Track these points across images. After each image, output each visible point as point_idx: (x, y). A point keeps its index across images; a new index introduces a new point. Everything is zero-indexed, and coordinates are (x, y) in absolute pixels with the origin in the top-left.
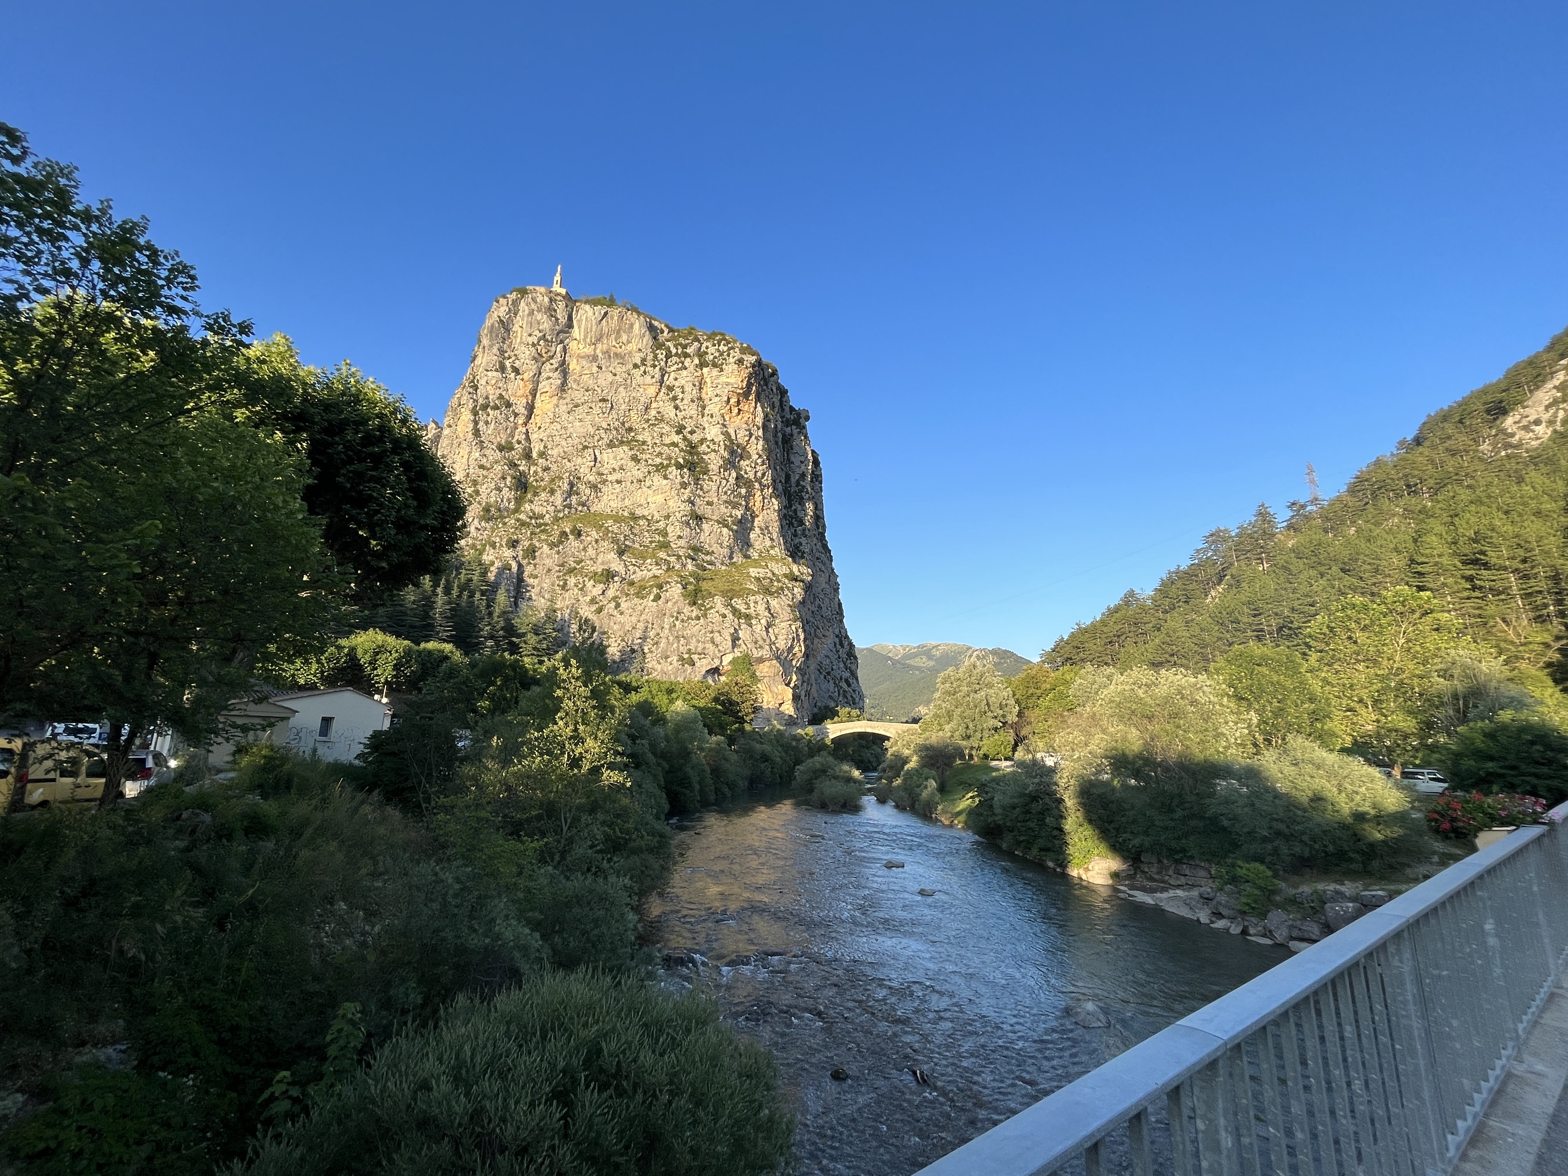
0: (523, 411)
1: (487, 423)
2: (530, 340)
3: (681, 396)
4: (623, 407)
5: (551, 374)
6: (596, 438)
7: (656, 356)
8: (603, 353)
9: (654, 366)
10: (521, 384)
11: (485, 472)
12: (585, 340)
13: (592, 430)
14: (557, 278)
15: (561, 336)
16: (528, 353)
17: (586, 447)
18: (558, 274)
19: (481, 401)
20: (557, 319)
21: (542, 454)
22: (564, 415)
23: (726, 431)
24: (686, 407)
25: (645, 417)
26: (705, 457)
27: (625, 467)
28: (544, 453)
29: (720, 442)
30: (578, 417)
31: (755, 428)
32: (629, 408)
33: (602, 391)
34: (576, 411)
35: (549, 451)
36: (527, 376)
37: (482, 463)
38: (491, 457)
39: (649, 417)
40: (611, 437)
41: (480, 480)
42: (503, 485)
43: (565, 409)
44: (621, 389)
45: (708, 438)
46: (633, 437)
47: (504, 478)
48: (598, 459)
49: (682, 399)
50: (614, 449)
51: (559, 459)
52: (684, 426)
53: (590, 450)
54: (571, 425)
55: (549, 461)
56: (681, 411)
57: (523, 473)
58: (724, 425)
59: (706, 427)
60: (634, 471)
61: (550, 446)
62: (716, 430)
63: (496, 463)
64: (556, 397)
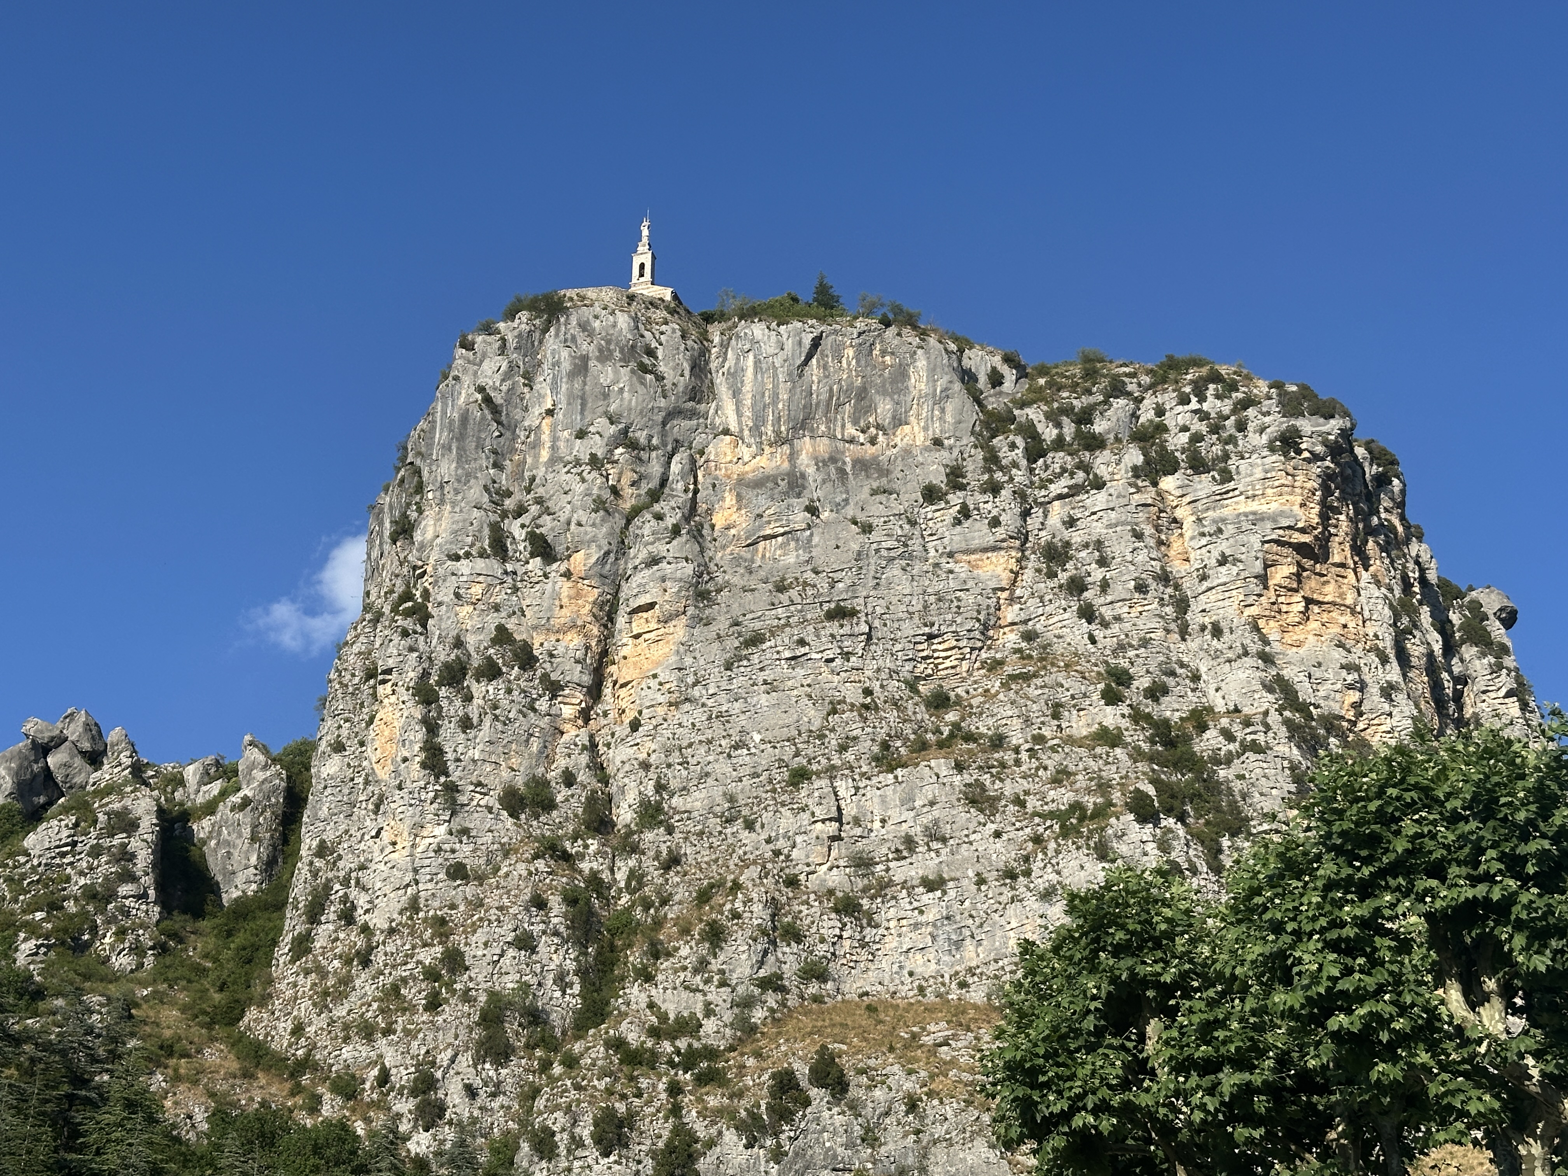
0: (578, 674)
1: (466, 724)
2: (582, 449)
3: (1098, 574)
4: (908, 629)
5: (660, 548)
6: (833, 741)
7: (992, 460)
8: (821, 463)
9: (994, 489)
10: (565, 587)
11: (470, 890)
12: (756, 430)
13: (814, 717)
14: (643, 256)
15: (680, 427)
16: (579, 488)
17: (800, 776)
18: (643, 247)
19: (443, 655)
20: (660, 378)
21: (651, 813)
22: (716, 676)
23: (1279, 679)
24: (1122, 609)
25: (984, 655)
26: (1222, 773)
27: (947, 830)
28: (658, 808)
29: (1266, 713)
30: (761, 676)
31: (1373, 658)
32: (927, 630)
33: (833, 584)
34: (755, 659)
35: (676, 801)
36: (580, 562)
37: (459, 856)
38: (489, 838)
39: (999, 656)
40: (882, 734)
41: (457, 915)
42: (537, 929)
43: (717, 653)
44: (894, 571)
45: (1220, 706)
46: (956, 726)
47: (540, 903)
48: (849, 811)
49: (1105, 586)
50: (899, 772)
51: (714, 823)
52: (1126, 672)
53: (817, 783)
54: (738, 706)
55: (677, 835)
56: (1105, 625)
57: (594, 879)
58: (1267, 659)
59: (1203, 669)
60: (982, 840)
61: (674, 784)
62: (1242, 675)
63: (506, 855)
64: (683, 620)
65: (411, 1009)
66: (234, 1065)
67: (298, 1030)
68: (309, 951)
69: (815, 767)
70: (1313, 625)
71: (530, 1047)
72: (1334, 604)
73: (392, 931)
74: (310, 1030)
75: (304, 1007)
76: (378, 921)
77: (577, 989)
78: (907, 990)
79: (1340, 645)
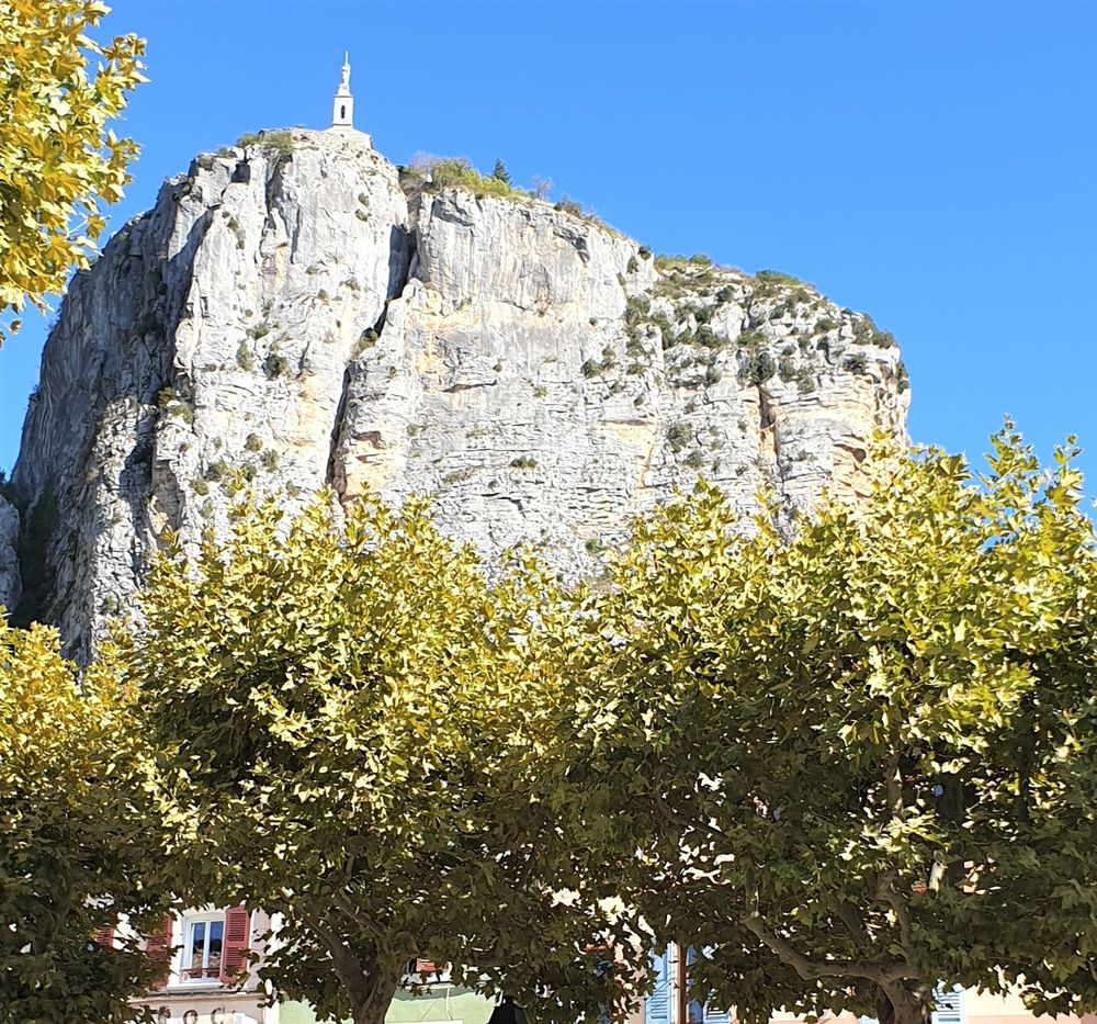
0: (314, 483)
2: (313, 284)
4: (573, 482)
7: (634, 345)
8: (506, 327)
9: (635, 370)
10: (303, 406)
12: (455, 288)
14: (344, 99)
18: (344, 90)
20: (372, 225)
25: (626, 510)
30: (464, 507)
32: (587, 484)
33: (516, 435)
43: (428, 482)
49: (717, 465)
64: (399, 449)
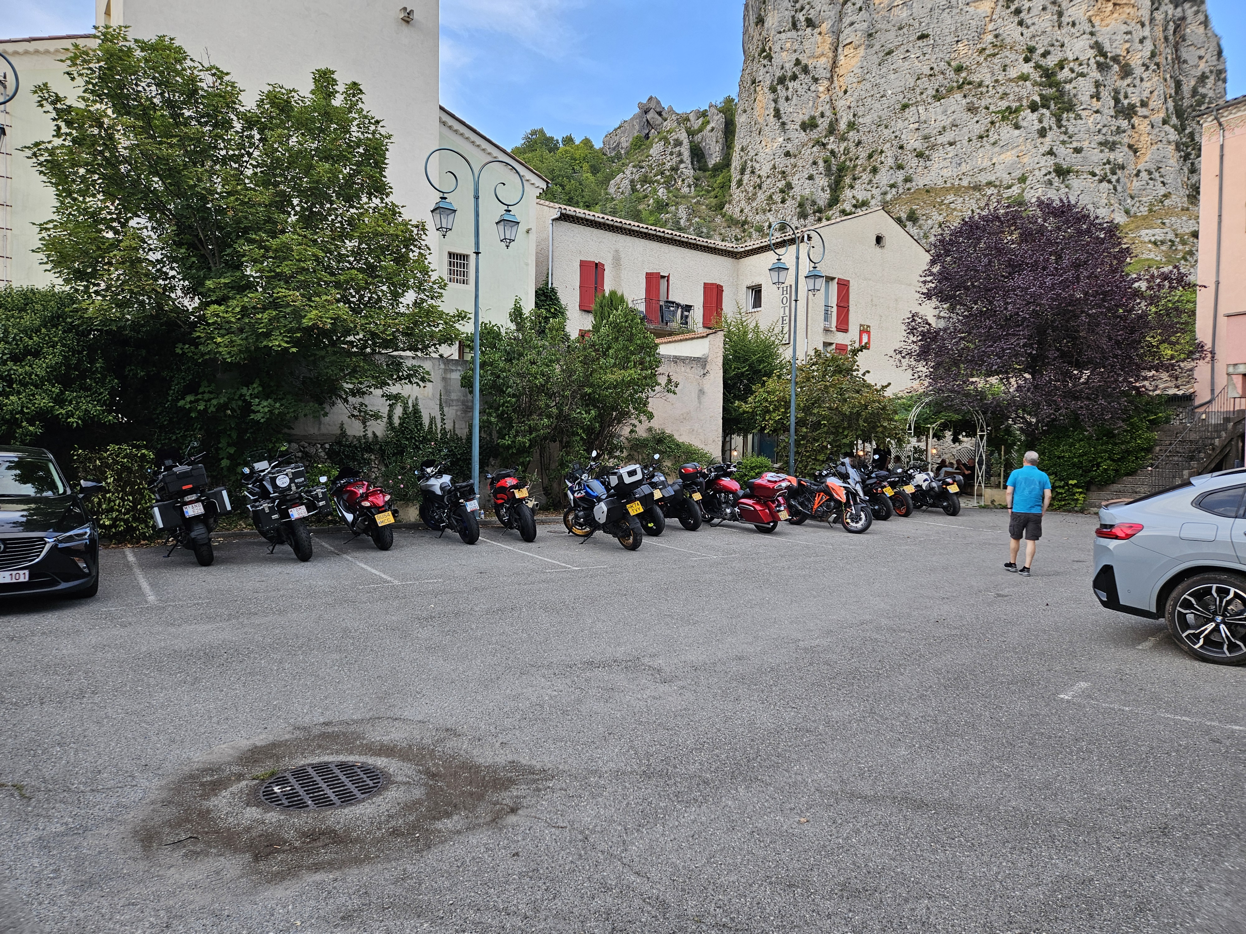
0: (824, 73)
1: (787, 99)
4: (949, 39)
6: (918, 91)
10: (820, 39)
11: (793, 160)
13: (911, 82)
17: (905, 107)
19: (778, 73)
21: (851, 126)
22: (875, 69)
23: (1097, 42)
24: (1036, 20)
25: (978, 46)
26: (1068, 87)
27: (958, 122)
28: (854, 124)
29: (1089, 59)
30: (892, 67)
31: (1139, 26)
32: (956, 39)
33: (920, 23)
34: (890, 60)
35: (861, 120)
36: (825, 27)
37: (788, 149)
38: (797, 140)
39: (984, 46)
40: (936, 87)
41: (788, 170)
42: (815, 173)
43: (876, 59)
44: (945, 14)
45: (1071, 58)
46: (965, 79)
47: (815, 163)
48: (923, 118)
49: (1029, 9)
50: (942, 101)
51: (874, 127)
52: (1034, 47)
53: (912, 109)
54: (883, 80)
55: (861, 133)
56: (1028, 27)
57: (832, 152)
58: (1092, 34)
59: (1066, 42)
60: (972, 125)
61: (860, 114)
62: (1082, 43)
63: (803, 147)
64: (863, 47)
65: (776, 203)
66: (725, 224)
67: (742, 211)
68: (741, 185)
69: (911, 102)
70: (1115, 15)
71: (814, 213)
72: (1126, 4)
73: (768, 177)
74: (746, 211)
75: (743, 204)
76: (763, 173)
77: (828, 192)
78: (940, 182)
79: (1125, 23)
